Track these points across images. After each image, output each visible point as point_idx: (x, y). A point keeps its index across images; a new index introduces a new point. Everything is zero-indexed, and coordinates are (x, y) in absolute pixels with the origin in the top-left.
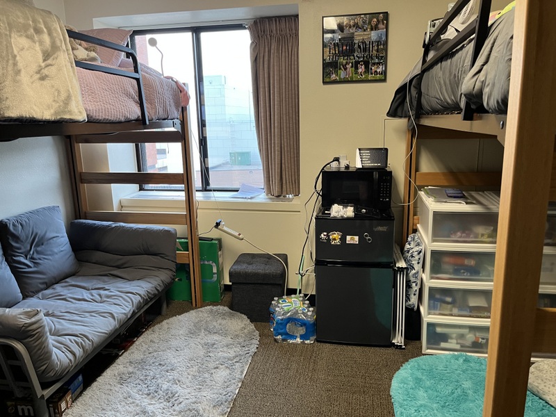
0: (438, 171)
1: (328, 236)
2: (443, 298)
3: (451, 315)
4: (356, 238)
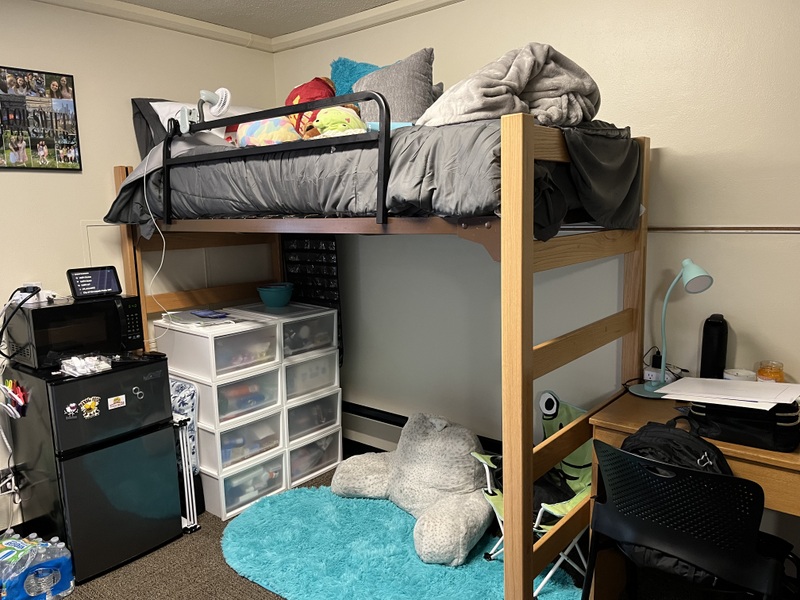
0: (166, 291)
1: (79, 408)
2: (233, 442)
3: (244, 459)
4: (122, 398)
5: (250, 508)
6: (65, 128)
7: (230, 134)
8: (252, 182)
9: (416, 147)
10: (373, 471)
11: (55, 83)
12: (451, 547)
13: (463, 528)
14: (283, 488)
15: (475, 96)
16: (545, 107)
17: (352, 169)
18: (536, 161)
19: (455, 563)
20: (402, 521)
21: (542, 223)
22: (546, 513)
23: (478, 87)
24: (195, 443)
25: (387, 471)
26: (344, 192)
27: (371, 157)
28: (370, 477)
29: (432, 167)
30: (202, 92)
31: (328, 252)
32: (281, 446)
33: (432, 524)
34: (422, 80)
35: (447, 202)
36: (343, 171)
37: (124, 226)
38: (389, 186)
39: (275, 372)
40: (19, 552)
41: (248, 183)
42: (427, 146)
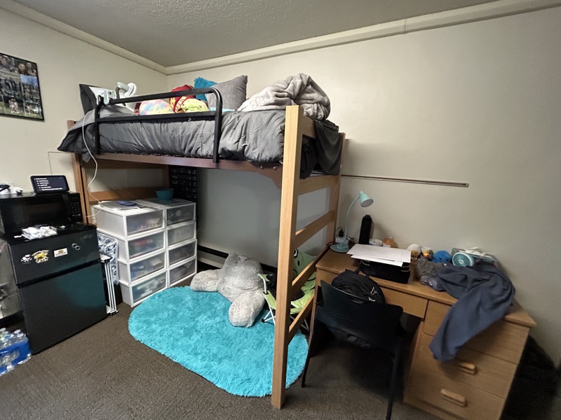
0: (103, 190)
1: (33, 257)
2: (138, 268)
3: (144, 276)
5: (147, 299)
6: (31, 94)
7: (137, 110)
8: (145, 135)
9: (237, 122)
10: (211, 279)
11: (23, 65)
12: (247, 319)
13: (252, 310)
14: (166, 287)
15: (271, 96)
16: (306, 108)
17: (200, 131)
18: (304, 136)
19: (248, 326)
20: (223, 304)
21: (304, 170)
23: (273, 91)
24: (116, 269)
25: (218, 279)
26: (195, 143)
27: (210, 125)
28: (209, 282)
29: (245, 133)
30: (119, 83)
31: (192, 175)
32: (165, 268)
34: (241, 91)
35: (253, 154)
36: (195, 132)
37: (73, 154)
38: (221, 142)
39: (162, 233)
41: (142, 135)
42: (243, 121)
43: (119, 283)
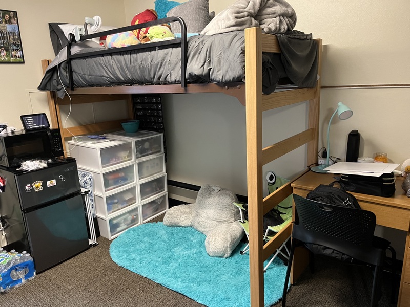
0: (74, 126)
1: (32, 186)
2: (112, 201)
3: (118, 210)
4: (54, 181)
5: (123, 234)
6: (14, 40)
7: (102, 41)
8: (115, 67)
9: (201, 46)
10: (184, 213)
11: (7, 16)
12: (224, 249)
13: (229, 240)
14: (139, 223)
15: (231, 18)
16: (268, 24)
17: (167, 59)
18: (263, 53)
19: (225, 256)
20: (199, 238)
21: (267, 86)
22: (270, 231)
23: (233, 13)
24: (93, 203)
25: (191, 213)
26: (164, 71)
27: (177, 52)
28: (183, 216)
29: (209, 57)
30: (86, 18)
31: (157, 103)
32: (137, 203)
33: (214, 238)
34: (204, 10)
35: (217, 76)
36: (163, 60)
37: (49, 92)
38: (187, 67)
39: (132, 166)
40: (6, 259)
41: (114, 66)
42: (207, 45)
43: (97, 217)
